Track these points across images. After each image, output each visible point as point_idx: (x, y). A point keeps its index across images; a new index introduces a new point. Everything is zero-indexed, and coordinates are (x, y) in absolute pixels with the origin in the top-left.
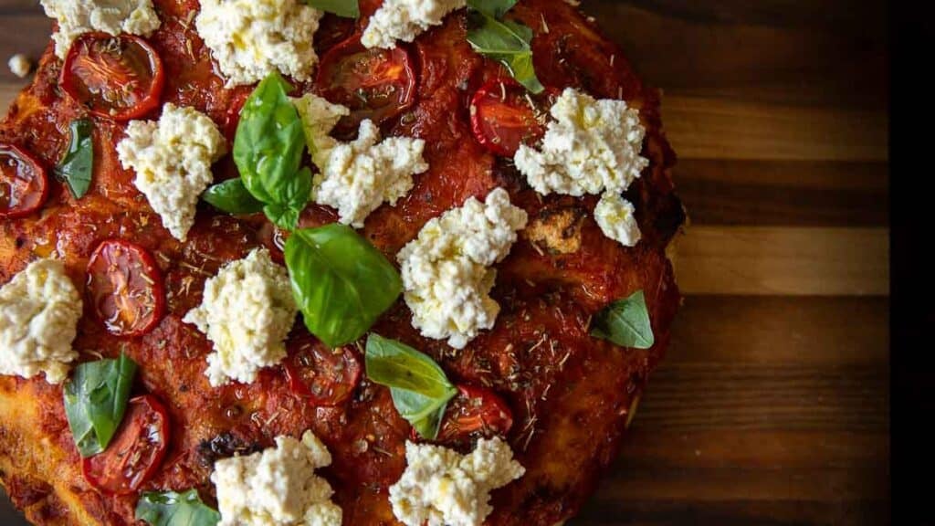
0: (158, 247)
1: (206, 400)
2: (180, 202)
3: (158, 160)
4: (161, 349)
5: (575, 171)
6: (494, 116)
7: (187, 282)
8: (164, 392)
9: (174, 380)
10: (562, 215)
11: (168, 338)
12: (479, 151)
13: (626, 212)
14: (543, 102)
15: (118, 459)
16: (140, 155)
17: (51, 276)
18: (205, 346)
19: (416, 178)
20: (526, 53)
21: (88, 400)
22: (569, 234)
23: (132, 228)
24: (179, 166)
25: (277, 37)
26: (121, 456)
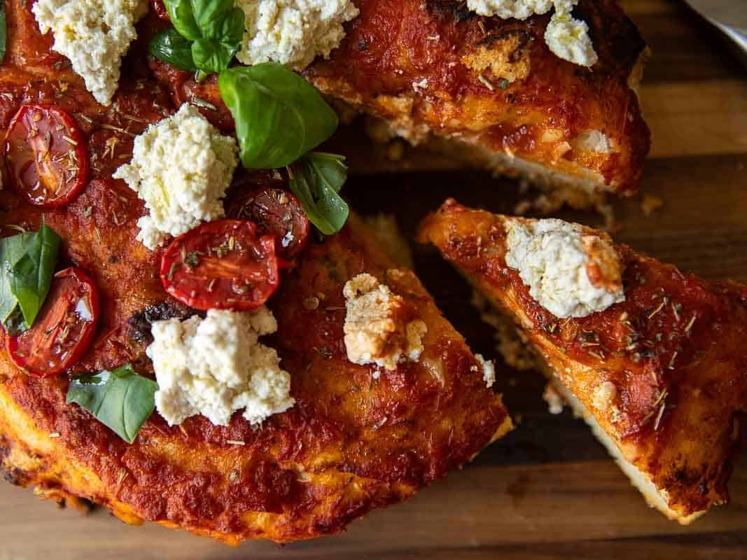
0: (79, 111)
1: (138, 270)
2: (105, 58)
3: (77, 16)
4: (88, 217)
7: (111, 143)
8: (91, 265)
9: (101, 249)
10: (507, 39)
11: (95, 204)
13: (579, 31)
15: (46, 336)
16: (58, 13)
18: (134, 207)
19: (347, 25)
21: (11, 275)
22: (516, 56)
23: (51, 94)
24: (100, 22)
26: (48, 333)
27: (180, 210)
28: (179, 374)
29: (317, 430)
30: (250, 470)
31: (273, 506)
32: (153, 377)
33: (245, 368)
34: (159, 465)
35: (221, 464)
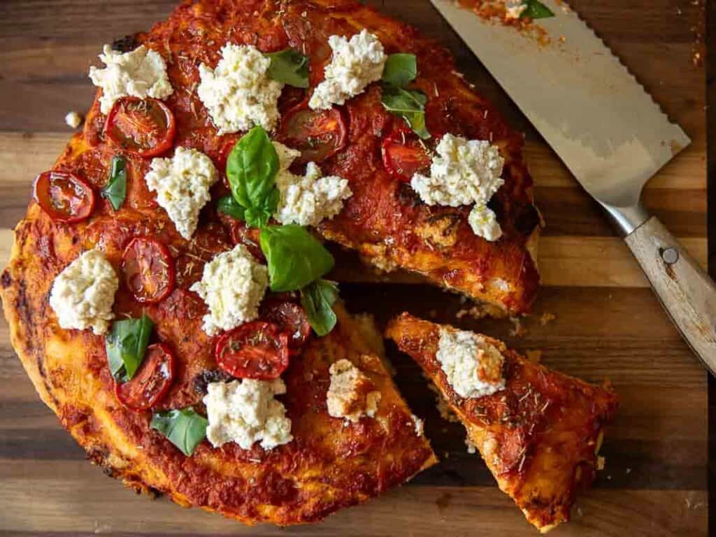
0: (170, 243)
1: (201, 347)
2: (189, 214)
3: (174, 185)
4: (171, 312)
5: (452, 189)
6: (398, 154)
7: (190, 266)
8: (172, 341)
9: (179, 333)
10: (443, 220)
11: (177, 304)
12: (387, 181)
13: (490, 217)
14: (431, 144)
15: (140, 386)
16: (161, 182)
17: (98, 260)
18: (201, 308)
19: (345, 202)
20: (420, 113)
21: (121, 346)
22: (448, 232)
23: (153, 230)
24: (188, 190)
25: (253, 101)
26: (142, 384)
27: (230, 315)
28: (222, 417)
29: (306, 456)
30: (263, 479)
31: (276, 502)
32: (206, 416)
33: (263, 415)
34: (205, 471)
35: (245, 473)
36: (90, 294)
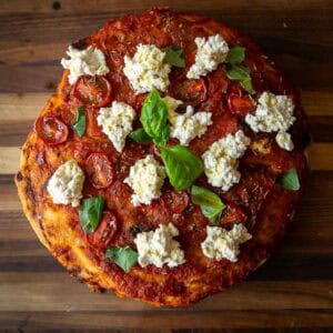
0: (112, 155)
1: (131, 212)
2: (122, 137)
3: (113, 123)
4: (114, 193)
5: (268, 123)
6: (237, 103)
7: (123, 168)
8: (115, 209)
9: (119, 205)
10: (264, 139)
11: (117, 189)
12: (231, 116)
13: (288, 138)
14: (256, 97)
15: (99, 235)
16: (106, 121)
17: (75, 167)
18: (130, 191)
19: (208, 127)
20: (248, 79)
22: (267, 146)
23: (102, 148)
24: (120, 125)
25: (156, 76)
26: (100, 233)
27: (147, 196)
28: (147, 252)
29: (192, 269)
30: (167, 281)
31: (175, 294)
32: (136, 250)
33: (168, 249)
34: (136, 279)
35: (157, 279)
36: (71, 185)
